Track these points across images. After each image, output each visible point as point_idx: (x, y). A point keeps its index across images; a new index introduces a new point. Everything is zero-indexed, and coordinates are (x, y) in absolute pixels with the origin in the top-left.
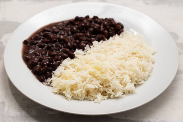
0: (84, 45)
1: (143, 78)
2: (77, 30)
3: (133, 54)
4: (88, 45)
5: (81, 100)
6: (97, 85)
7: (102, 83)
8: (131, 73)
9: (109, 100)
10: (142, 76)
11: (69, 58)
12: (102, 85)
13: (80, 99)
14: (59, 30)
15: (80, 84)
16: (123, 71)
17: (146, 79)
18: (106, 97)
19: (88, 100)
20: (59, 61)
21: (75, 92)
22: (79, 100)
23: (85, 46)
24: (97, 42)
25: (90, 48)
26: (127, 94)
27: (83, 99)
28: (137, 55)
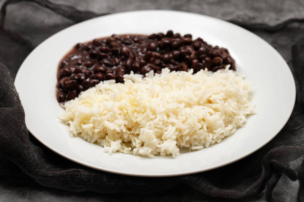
0: (148, 70)
1: (203, 141)
2: (156, 48)
3: (210, 102)
4: (152, 72)
5: (90, 142)
6: (119, 126)
7: (129, 127)
8: (183, 126)
10: (202, 137)
11: (114, 81)
12: (129, 129)
13: (89, 140)
15: (95, 116)
17: (207, 145)
18: (127, 149)
19: (101, 146)
20: (96, 81)
21: (84, 126)
22: (86, 140)
23: (148, 72)
24: (169, 70)
25: (154, 75)
26: (162, 156)
27: (94, 140)
28: (214, 106)
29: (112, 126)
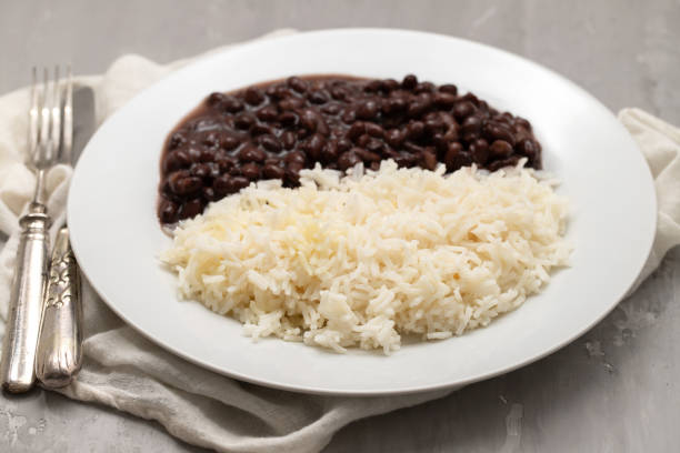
0: (355, 161)
1: (451, 322)
2: (376, 113)
3: (474, 238)
4: (361, 165)
5: (217, 313)
6: (278, 282)
7: (300, 285)
8: (410, 289)
9: (296, 347)
10: (450, 314)
11: (278, 182)
12: (300, 290)
13: (215, 309)
14: (329, 95)
15: (230, 259)
16: (390, 274)
17: (460, 330)
18: (291, 332)
20: (243, 180)
21: (207, 279)
22: (210, 308)
23: (352, 166)
24: (396, 165)
25: (364, 173)
26: (364, 349)
27: (226, 310)
28: (481, 247)
29: (263, 282)
